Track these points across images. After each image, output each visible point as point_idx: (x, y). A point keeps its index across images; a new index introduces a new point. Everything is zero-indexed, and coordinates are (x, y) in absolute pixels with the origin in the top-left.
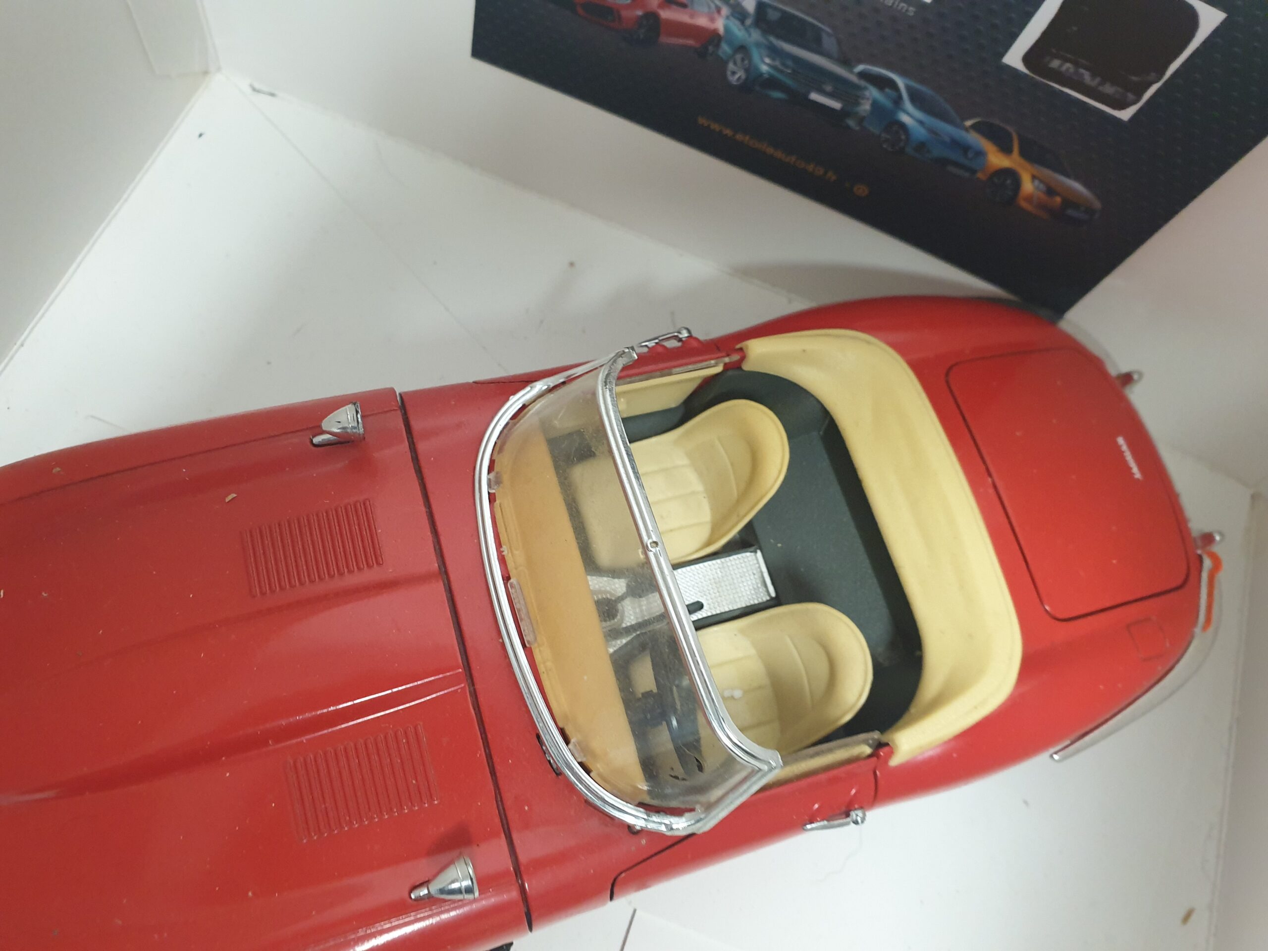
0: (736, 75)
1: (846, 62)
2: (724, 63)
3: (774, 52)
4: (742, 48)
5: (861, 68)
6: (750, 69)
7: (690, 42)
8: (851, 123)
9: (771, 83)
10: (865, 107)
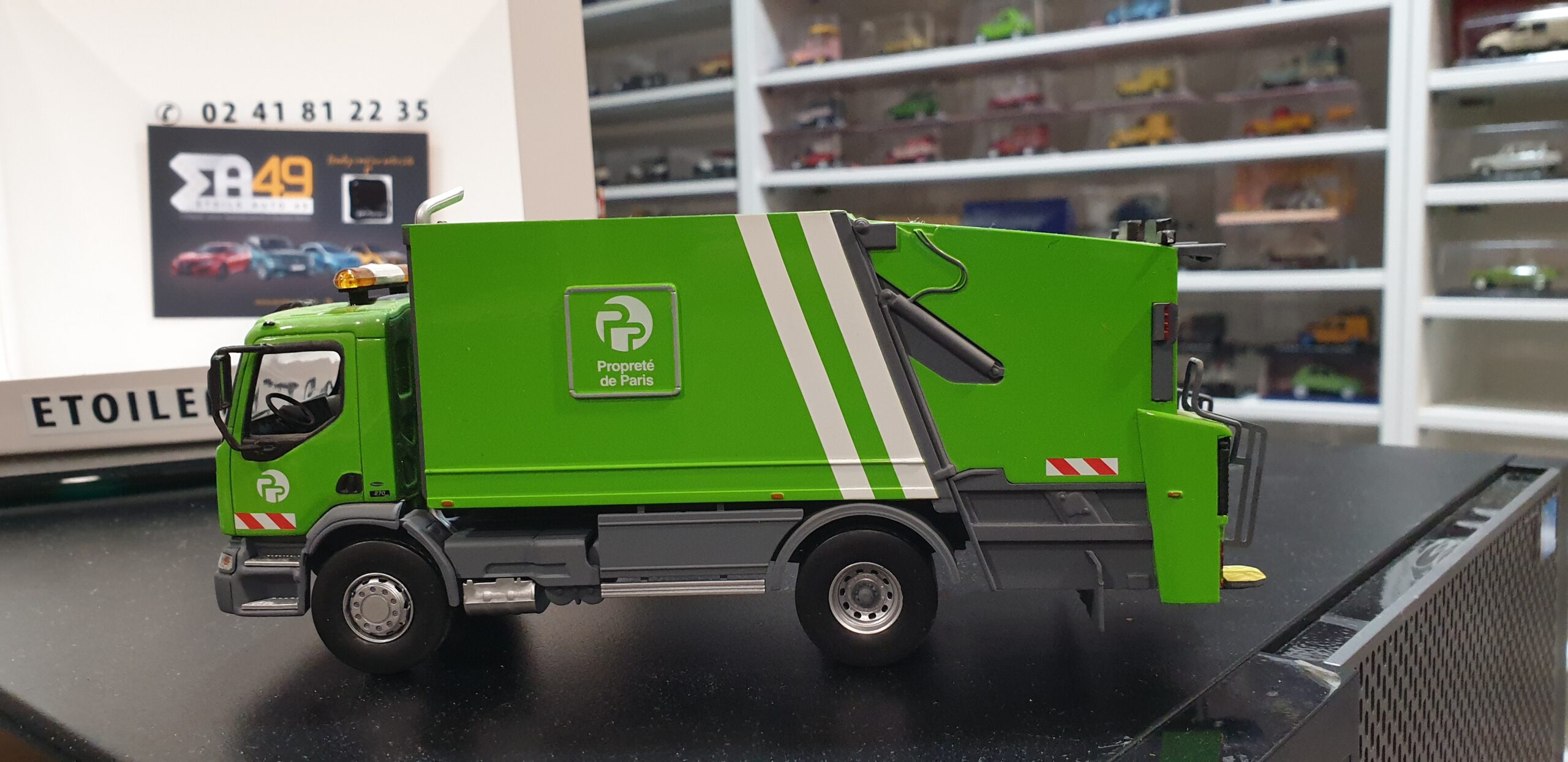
0: (262, 274)
1: (297, 247)
2: (255, 272)
3: (273, 257)
4: (261, 262)
5: (305, 247)
6: (267, 269)
7: (240, 269)
8: (312, 273)
9: (276, 271)
10: (312, 263)
